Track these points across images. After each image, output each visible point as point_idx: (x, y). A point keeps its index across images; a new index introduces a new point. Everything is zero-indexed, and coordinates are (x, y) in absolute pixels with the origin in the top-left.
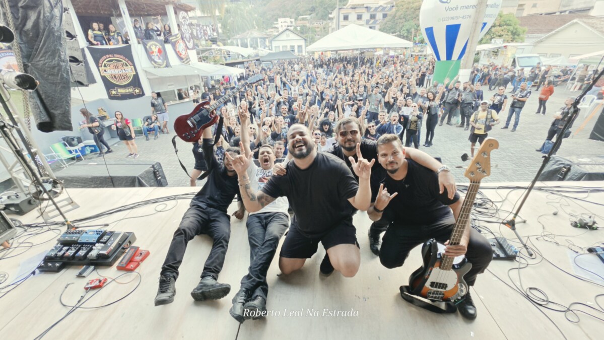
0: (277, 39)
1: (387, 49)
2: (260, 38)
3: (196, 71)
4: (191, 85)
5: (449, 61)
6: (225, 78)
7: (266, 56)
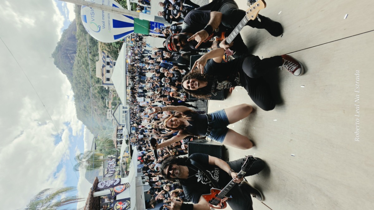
0: (118, 122)
1: (127, 57)
2: (117, 132)
3: (134, 181)
4: (142, 183)
5: (135, 25)
6: (139, 159)
7: (128, 130)
